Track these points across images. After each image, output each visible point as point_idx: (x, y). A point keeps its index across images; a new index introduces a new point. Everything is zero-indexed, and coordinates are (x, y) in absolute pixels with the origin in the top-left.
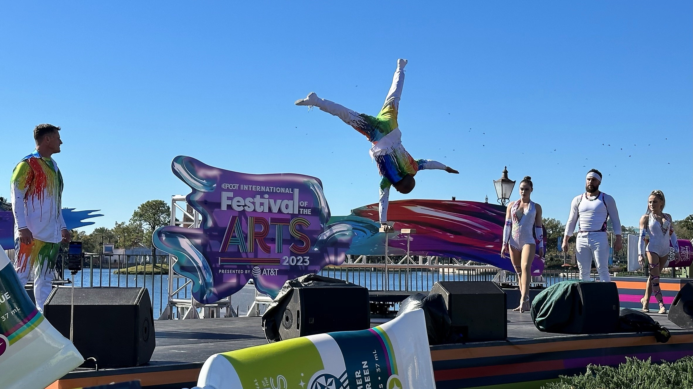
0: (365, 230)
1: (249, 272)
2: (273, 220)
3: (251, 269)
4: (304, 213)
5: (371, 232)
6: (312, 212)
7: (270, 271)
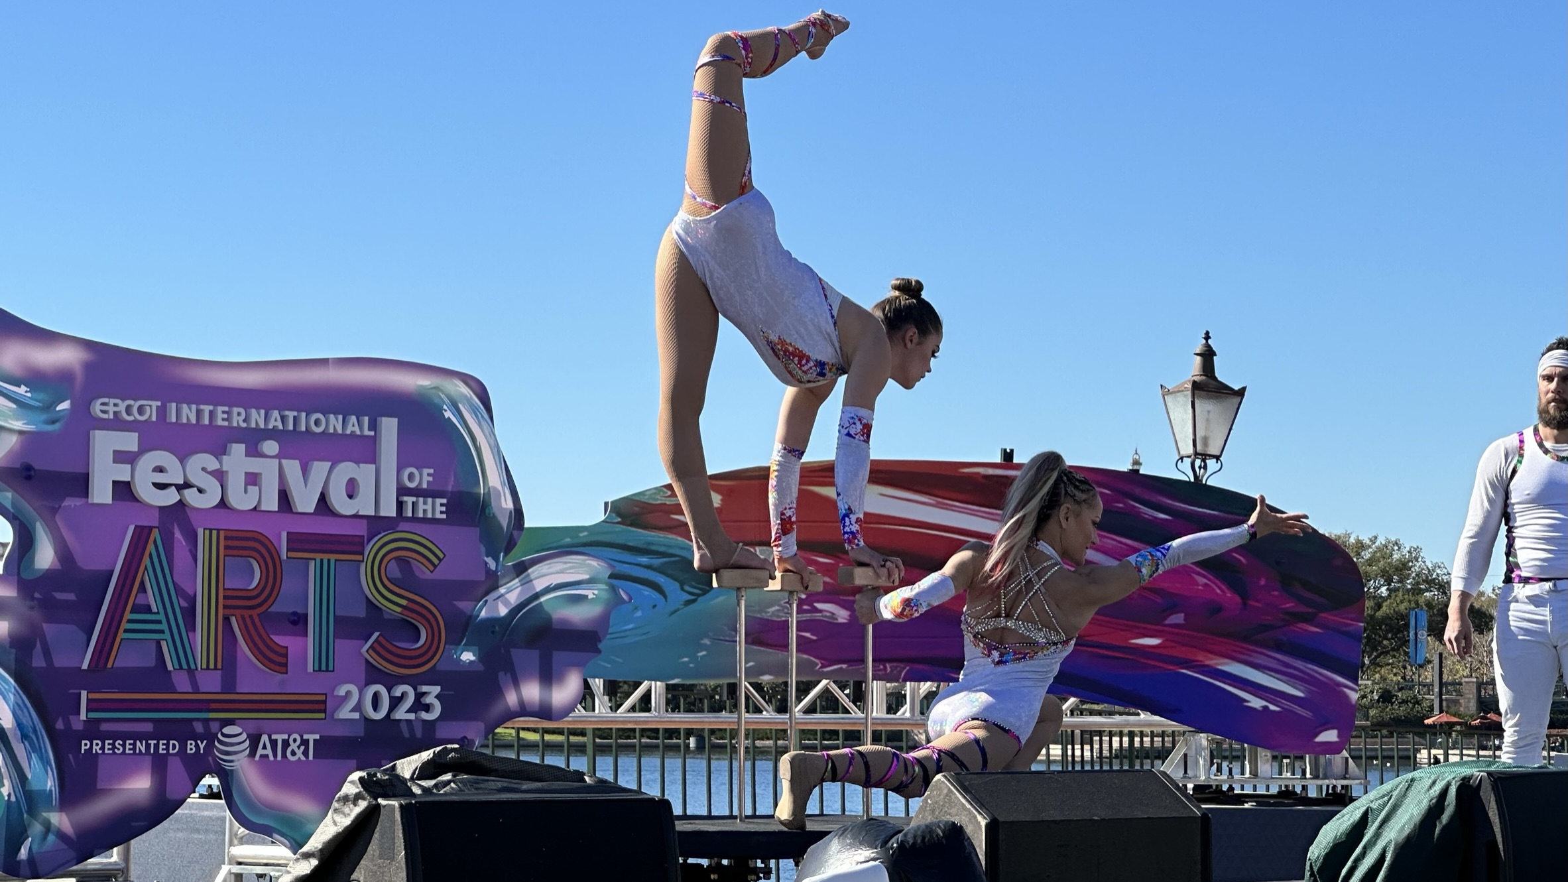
0: (661, 579)
1: (202, 746)
2: (298, 542)
3: (211, 738)
4: (421, 515)
5: (682, 589)
6: (450, 508)
7: (286, 744)
